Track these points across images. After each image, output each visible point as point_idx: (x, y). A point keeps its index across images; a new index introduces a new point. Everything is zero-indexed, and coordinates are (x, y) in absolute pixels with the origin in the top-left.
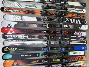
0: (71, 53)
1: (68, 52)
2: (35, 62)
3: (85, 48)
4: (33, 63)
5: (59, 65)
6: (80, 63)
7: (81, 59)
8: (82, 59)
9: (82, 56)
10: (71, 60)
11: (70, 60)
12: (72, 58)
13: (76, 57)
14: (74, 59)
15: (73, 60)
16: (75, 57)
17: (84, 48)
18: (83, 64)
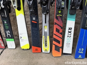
0: (71, 23)
1: (75, 16)
3: (80, 56)
6: (46, 45)
7: (56, 46)
8: (56, 50)
9: (61, 49)
10: (55, 21)
11: (57, 18)
12: (61, 25)
13: (61, 36)
14: (57, 30)
15: (55, 27)
16: (61, 34)
17: (80, 54)
18: (43, 51)
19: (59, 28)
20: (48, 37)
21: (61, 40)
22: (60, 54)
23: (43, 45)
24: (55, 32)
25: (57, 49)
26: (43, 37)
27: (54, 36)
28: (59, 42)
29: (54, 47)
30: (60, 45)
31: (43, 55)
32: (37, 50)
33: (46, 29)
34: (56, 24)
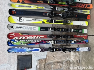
2: (40, 2)
4: (38, 3)
5: (65, 9)
6: (87, 12)
11: (76, 6)
13: (83, 4)
18: (89, 14)
19: (80, 5)
20: (83, 10)
21: (85, 4)
22: (91, 5)
23: (86, 13)
24: (81, 7)
25: (89, 6)
26: (83, 13)
27: (83, 7)
28: (86, 5)
29: (88, 8)
30: (87, 5)
31: (92, 13)
32: (89, 17)
33: (79, 11)
34: (78, 6)
